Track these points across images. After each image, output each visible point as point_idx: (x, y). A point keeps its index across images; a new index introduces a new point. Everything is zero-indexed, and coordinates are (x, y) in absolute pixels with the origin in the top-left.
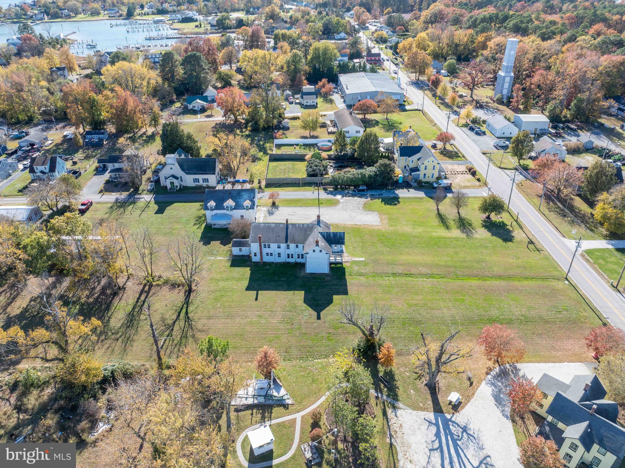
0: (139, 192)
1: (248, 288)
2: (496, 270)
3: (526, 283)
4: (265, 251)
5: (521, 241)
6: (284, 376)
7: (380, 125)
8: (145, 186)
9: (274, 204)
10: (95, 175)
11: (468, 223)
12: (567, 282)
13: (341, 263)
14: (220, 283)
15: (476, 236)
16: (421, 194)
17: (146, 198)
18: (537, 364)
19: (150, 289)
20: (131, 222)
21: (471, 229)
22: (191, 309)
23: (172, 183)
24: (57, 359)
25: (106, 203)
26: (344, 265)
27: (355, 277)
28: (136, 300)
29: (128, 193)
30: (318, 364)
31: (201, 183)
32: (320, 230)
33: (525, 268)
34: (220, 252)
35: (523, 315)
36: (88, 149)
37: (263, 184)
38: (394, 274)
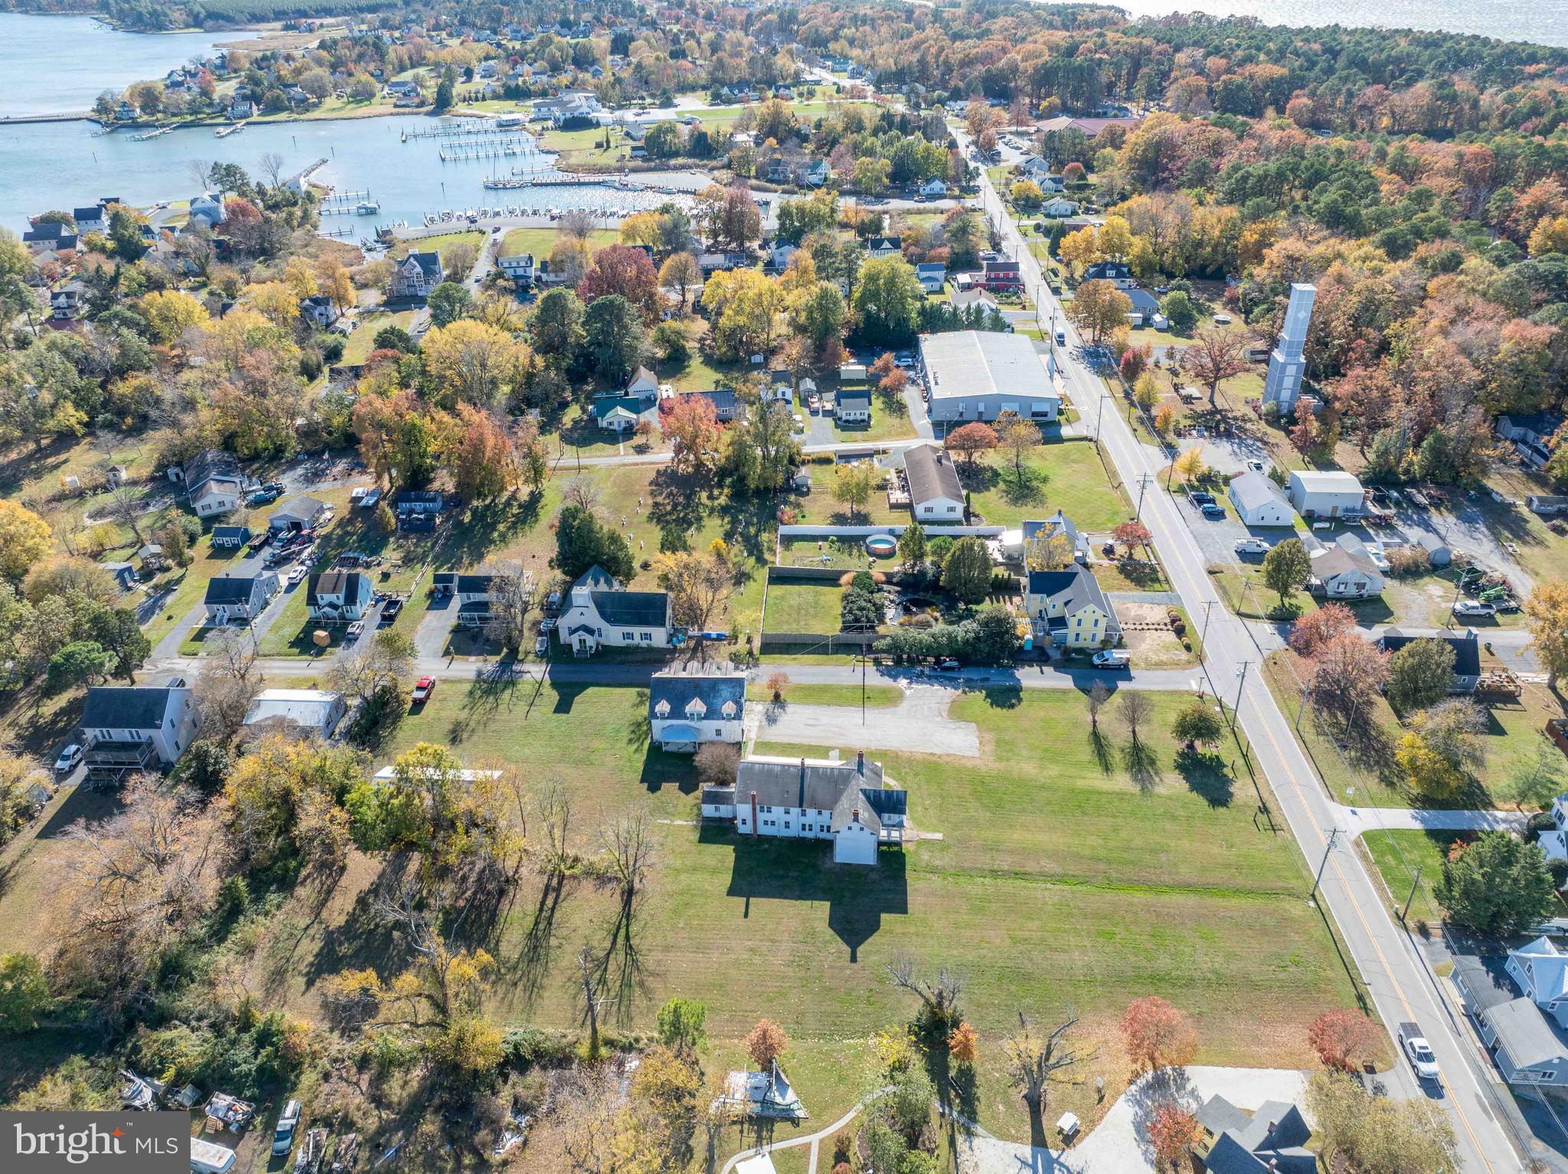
0: (520, 657)
1: (732, 892)
2: (1186, 872)
3: (1234, 901)
4: (762, 817)
5: (1246, 805)
6: (794, 1068)
7: (1002, 486)
8: (530, 643)
9: (777, 696)
10: (428, 609)
11: (1148, 757)
12: (1312, 904)
13: (898, 844)
14: (682, 877)
15: (1160, 790)
16: (1065, 681)
17: (535, 672)
18: (1220, 1069)
19: (560, 883)
20: (511, 730)
21: (1152, 772)
22: (634, 928)
23: (582, 642)
24: (431, 1023)
25: (460, 681)
26: (907, 848)
27: (922, 874)
28: (538, 906)
29: (498, 658)
30: (850, 1047)
31: (637, 640)
32: (863, 783)
33: (1239, 868)
34: (680, 808)
35: (1215, 972)
36: (406, 537)
37: (757, 644)
38: (994, 873)
